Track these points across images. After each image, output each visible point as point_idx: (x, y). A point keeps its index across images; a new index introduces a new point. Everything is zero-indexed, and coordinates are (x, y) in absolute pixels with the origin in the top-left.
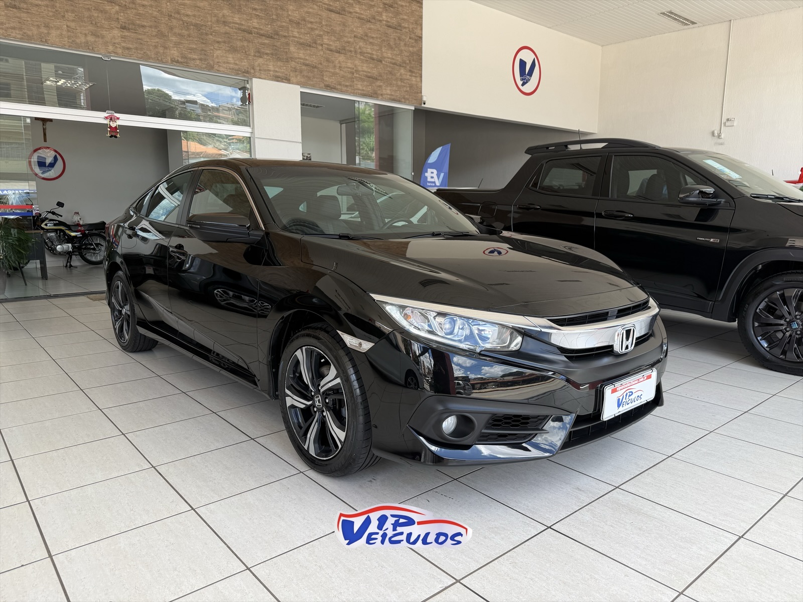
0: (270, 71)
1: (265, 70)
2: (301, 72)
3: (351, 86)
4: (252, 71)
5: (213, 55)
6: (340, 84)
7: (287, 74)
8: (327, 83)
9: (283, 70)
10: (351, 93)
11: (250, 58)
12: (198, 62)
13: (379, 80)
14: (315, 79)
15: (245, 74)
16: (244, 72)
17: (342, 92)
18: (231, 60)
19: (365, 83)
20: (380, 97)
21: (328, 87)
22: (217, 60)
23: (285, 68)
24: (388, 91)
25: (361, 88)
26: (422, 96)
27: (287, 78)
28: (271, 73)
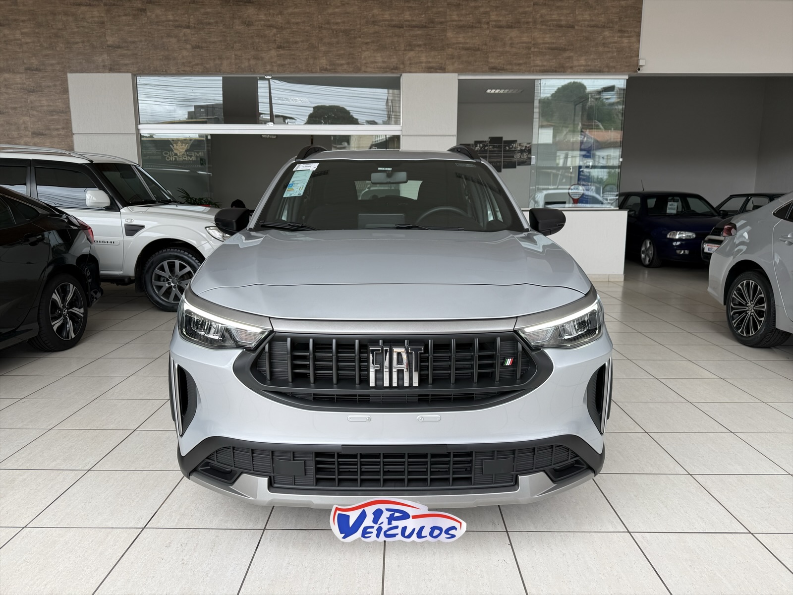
0: (421, 62)
1: (416, 63)
2: (459, 57)
3: (525, 63)
4: (402, 66)
5: (361, 58)
6: (511, 64)
7: (441, 64)
8: (493, 65)
9: (437, 60)
10: (526, 71)
11: (400, 53)
12: (345, 67)
13: (568, 50)
14: (477, 64)
15: (394, 71)
16: (392, 69)
17: (512, 72)
18: (379, 59)
19: (547, 57)
20: (569, 70)
21: (494, 69)
22: (364, 62)
23: (439, 57)
24: (583, 62)
25: (540, 64)
26: (638, 60)
27: (441, 67)
28: (424, 65)
